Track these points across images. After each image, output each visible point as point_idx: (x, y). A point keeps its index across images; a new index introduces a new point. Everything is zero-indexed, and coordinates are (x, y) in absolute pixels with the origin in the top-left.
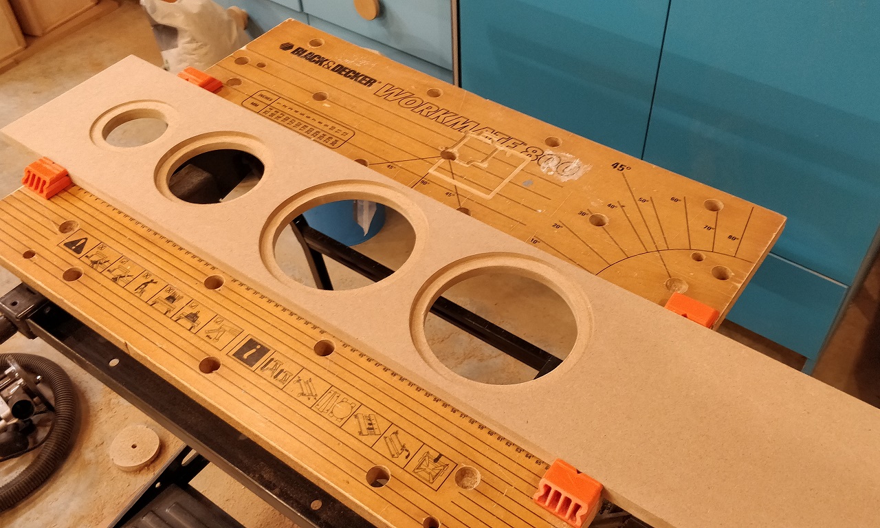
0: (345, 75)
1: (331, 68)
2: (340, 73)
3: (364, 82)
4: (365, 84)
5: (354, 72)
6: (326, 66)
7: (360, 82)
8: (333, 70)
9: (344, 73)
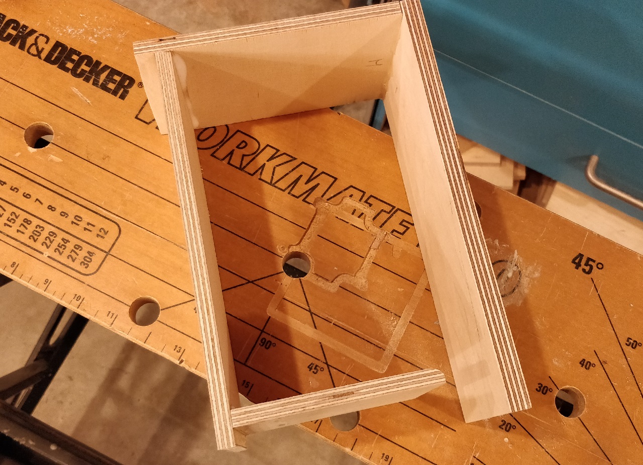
0: (74, 73)
1: (43, 55)
2: (63, 67)
3: (111, 86)
4: (115, 93)
5: (89, 59)
6: (33, 50)
7: (104, 87)
8: (48, 59)
9: (70, 65)
